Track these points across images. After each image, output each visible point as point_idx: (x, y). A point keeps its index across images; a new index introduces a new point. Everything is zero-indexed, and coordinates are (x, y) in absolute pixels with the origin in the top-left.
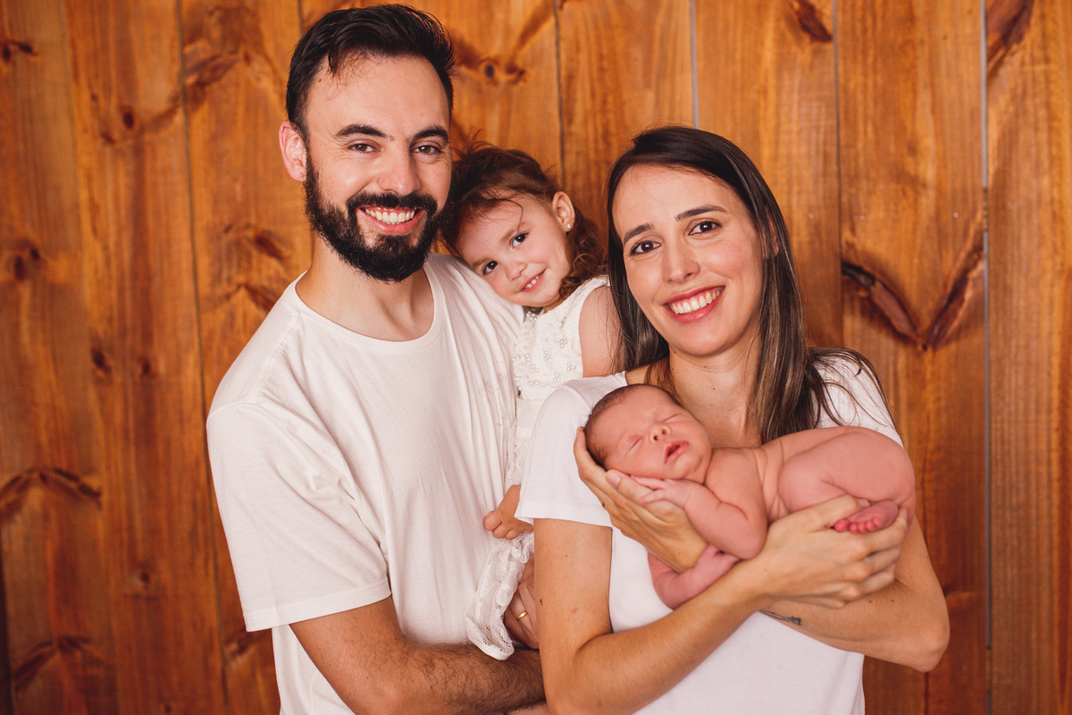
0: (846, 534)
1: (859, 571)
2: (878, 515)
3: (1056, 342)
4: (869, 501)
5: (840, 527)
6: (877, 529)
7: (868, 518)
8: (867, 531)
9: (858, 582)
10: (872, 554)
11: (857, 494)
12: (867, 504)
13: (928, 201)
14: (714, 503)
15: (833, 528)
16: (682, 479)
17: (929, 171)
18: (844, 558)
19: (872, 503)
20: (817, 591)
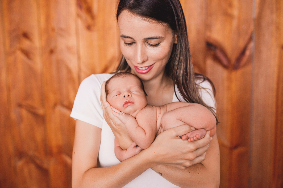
0: (186, 141)
1: (191, 156)
2: (198, 134)
3: (276, 69)
4: (195, 129)
5: (184, 137)
6: (198, 139)
7: (194, 135)
8: (195, 140)
9: (190, 160)
10: (197, 149)
11: (190, 125)
12: (194, 129)
13: (235, 23)
14: (137, 125)
15: (181, 137)
16: (127, 114)
17: (235, 12)
18: (185, 151)
19: (196, 129)
20: (174, 162)
